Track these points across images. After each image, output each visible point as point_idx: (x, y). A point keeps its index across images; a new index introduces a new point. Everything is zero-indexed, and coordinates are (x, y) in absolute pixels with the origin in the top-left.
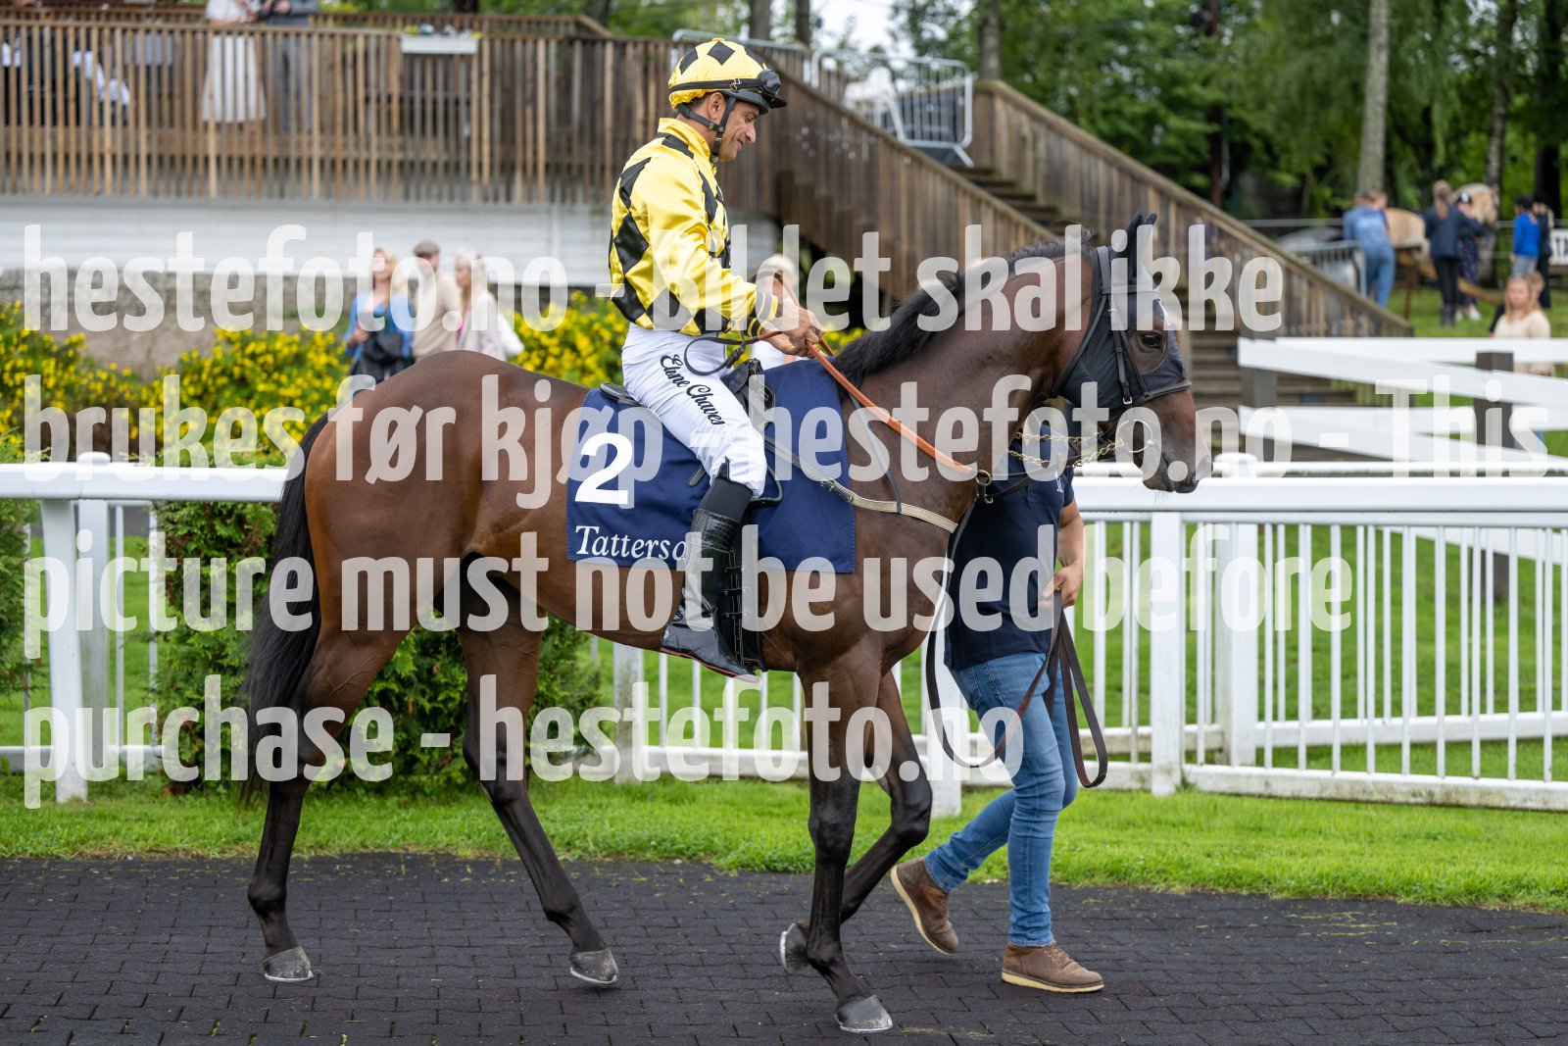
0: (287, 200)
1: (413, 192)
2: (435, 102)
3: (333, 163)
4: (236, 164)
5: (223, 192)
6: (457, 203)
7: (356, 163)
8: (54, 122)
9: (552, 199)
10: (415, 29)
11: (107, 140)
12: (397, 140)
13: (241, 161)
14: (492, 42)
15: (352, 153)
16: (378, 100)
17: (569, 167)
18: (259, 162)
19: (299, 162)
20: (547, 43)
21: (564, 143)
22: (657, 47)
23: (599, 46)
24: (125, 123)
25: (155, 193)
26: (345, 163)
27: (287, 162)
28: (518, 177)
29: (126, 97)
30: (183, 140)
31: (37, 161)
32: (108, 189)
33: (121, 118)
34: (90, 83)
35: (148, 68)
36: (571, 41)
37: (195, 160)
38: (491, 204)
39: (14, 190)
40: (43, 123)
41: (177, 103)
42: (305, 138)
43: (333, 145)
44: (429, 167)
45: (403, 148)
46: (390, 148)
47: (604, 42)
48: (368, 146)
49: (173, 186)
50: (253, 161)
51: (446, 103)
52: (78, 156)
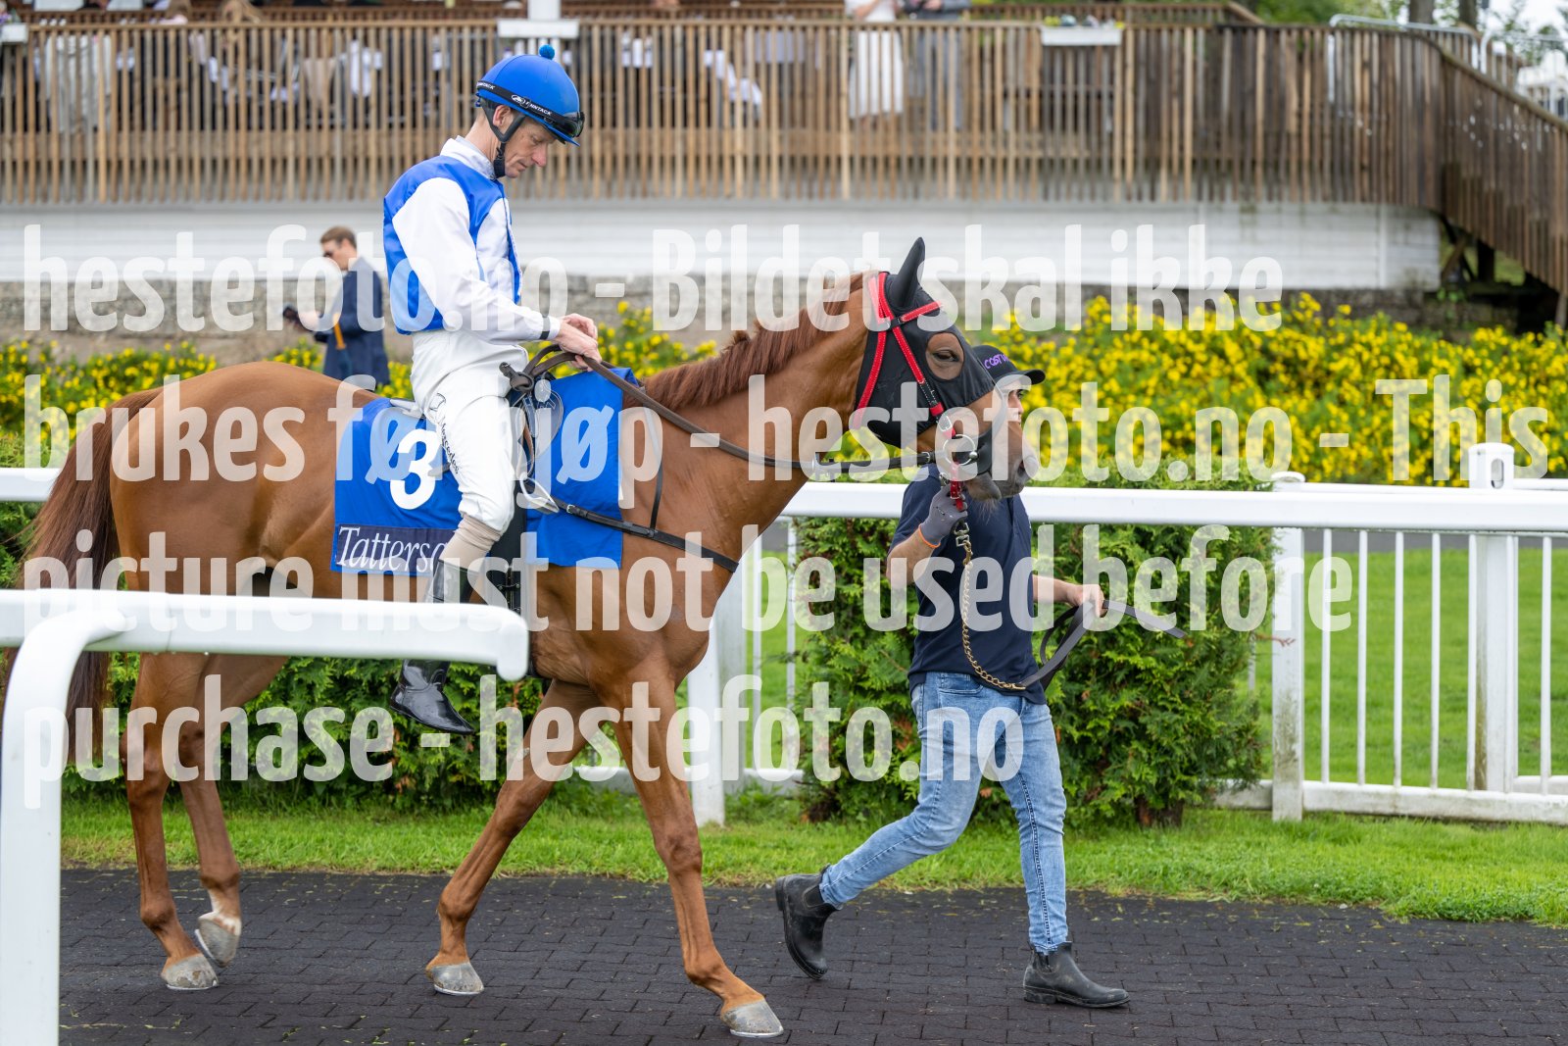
0: (922, 202)
1: (1052, 191)
2: (1076, 97)
3: (970, 161)
4: (869, 164)
5: (856, 194)
6: (1099, 202)
7: (994, 162)
8: (685, 124)
9: (1199, 197)
10: (1056, 20)
11: (739, 141)
12: (1036, 137)
13: (875, 160)
14: (1136, 32)
15: (990, 151)
16: (1017, 95)
17: (1218, 162)
18: (893, 162)
19: (934, 161)
20: (1195, 32)
21: (1212, 137)
22: (1312, 33)
23: (1250, 33)
24: (757, 124)
25: (786, 195)
26: (981, 161)
27: (922, 161)
28: (1164, 173)
29: (758, 97)
30: (816, 141)
31: (668, 164)
32: (739, 192)
33: (750, 119)
34: (721, 83)
35: (780, 66)
36: (1220, 29)
37: (828, 161)
38: (1134, 202)
39: (645, 194)
40: (673, 124)
41: (810, 103)
42: (940, 135)
43: (970, 143)
44: (1069, 165)
45: (1042, 145)
46: (1029, 146)
47: (1255, 30)
48: (1006, 143)
49: (805, 188)
50: (887, 161)
51: (1088, 97)
52: (709, 159)
